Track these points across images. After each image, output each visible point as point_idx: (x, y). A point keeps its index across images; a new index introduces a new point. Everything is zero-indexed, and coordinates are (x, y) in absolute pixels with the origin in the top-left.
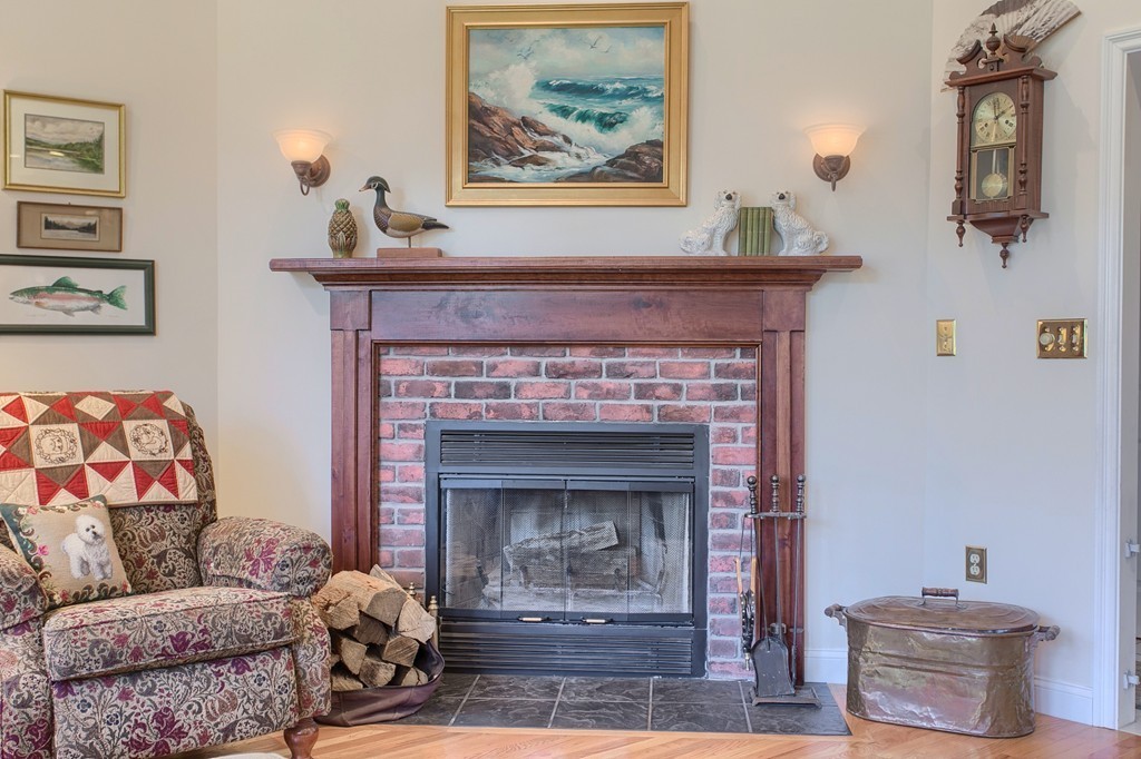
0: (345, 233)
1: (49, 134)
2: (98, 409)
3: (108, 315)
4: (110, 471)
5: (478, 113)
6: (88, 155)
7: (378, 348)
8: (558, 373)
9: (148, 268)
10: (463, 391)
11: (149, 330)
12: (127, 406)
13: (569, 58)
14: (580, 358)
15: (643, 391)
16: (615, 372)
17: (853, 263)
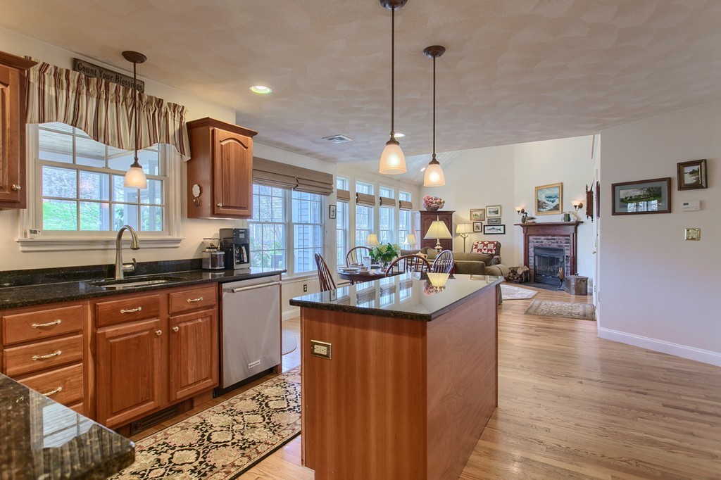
0: (524, 220)
1: (491, 210)
2: (486, 243)
3: (499, 232)
4: (485, 250)
5: (539, 202)
6: (496, 212)
7: (529, 236)
8: (547, 239)
9: (504, 225)
10: (537, 242)
11: (504, 233)
12: (490, 243)
13: (548, 193)
14: (550, 237)
15: (557, 242)
16: (554, 239)
17: (582, 222)
